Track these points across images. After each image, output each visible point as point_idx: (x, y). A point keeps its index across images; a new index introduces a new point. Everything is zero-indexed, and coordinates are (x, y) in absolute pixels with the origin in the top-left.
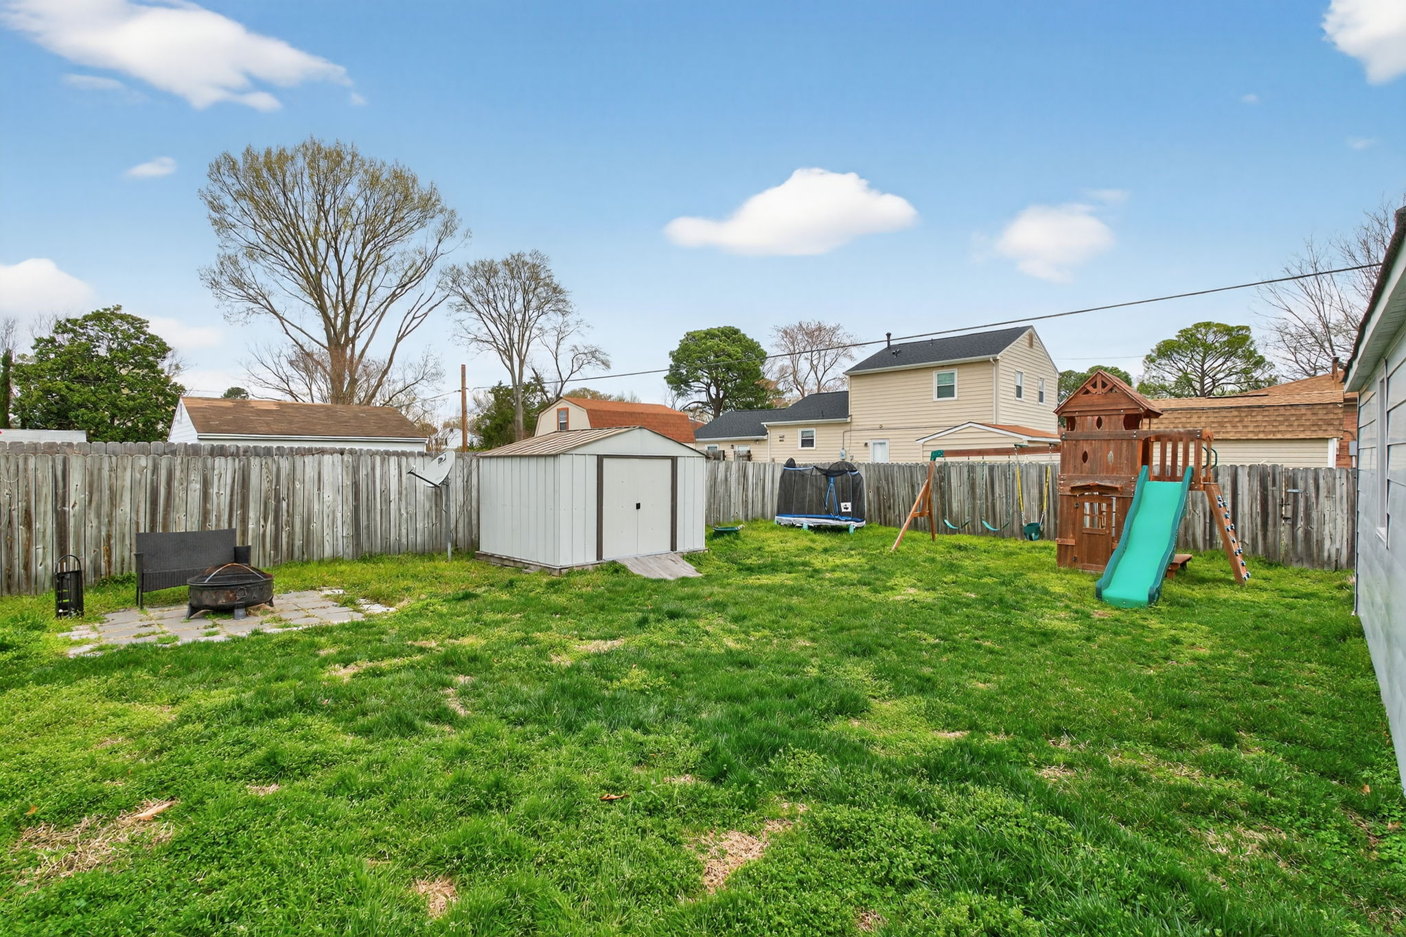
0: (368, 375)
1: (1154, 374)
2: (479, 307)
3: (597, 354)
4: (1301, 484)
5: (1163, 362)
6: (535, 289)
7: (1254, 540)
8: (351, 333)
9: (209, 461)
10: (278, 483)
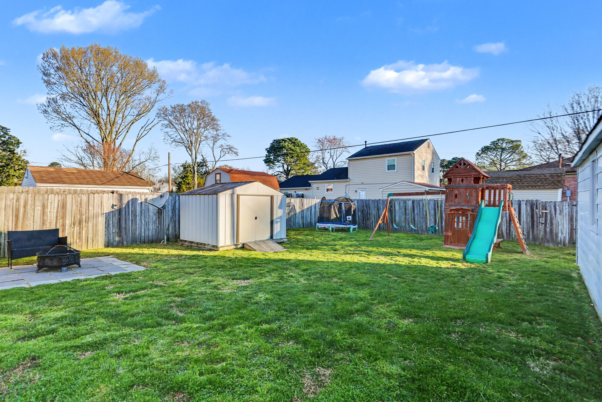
0: (122, 157)
1: (480, 161)
2: (176, 126)
3: (233, 149)
4: (548, 208)
5: (484, 156)
6: (203, 118)
7: (528, 233)
8: (114, 136)
9: (46, 196)
10: (81, 207)
